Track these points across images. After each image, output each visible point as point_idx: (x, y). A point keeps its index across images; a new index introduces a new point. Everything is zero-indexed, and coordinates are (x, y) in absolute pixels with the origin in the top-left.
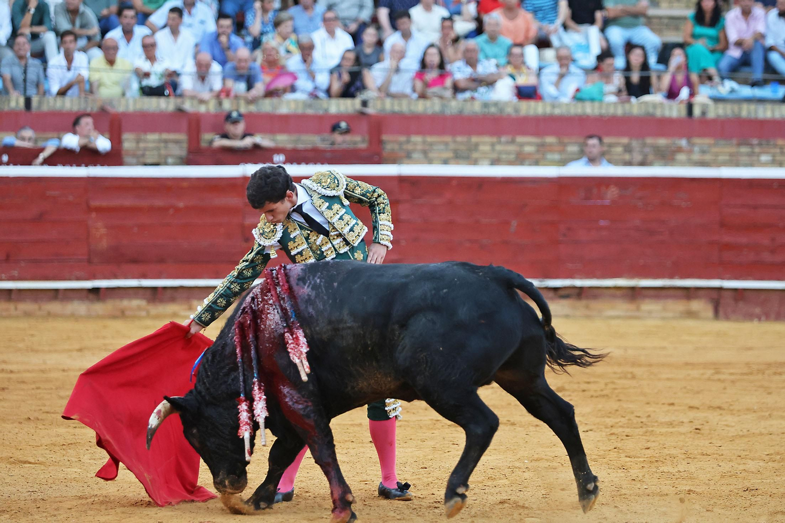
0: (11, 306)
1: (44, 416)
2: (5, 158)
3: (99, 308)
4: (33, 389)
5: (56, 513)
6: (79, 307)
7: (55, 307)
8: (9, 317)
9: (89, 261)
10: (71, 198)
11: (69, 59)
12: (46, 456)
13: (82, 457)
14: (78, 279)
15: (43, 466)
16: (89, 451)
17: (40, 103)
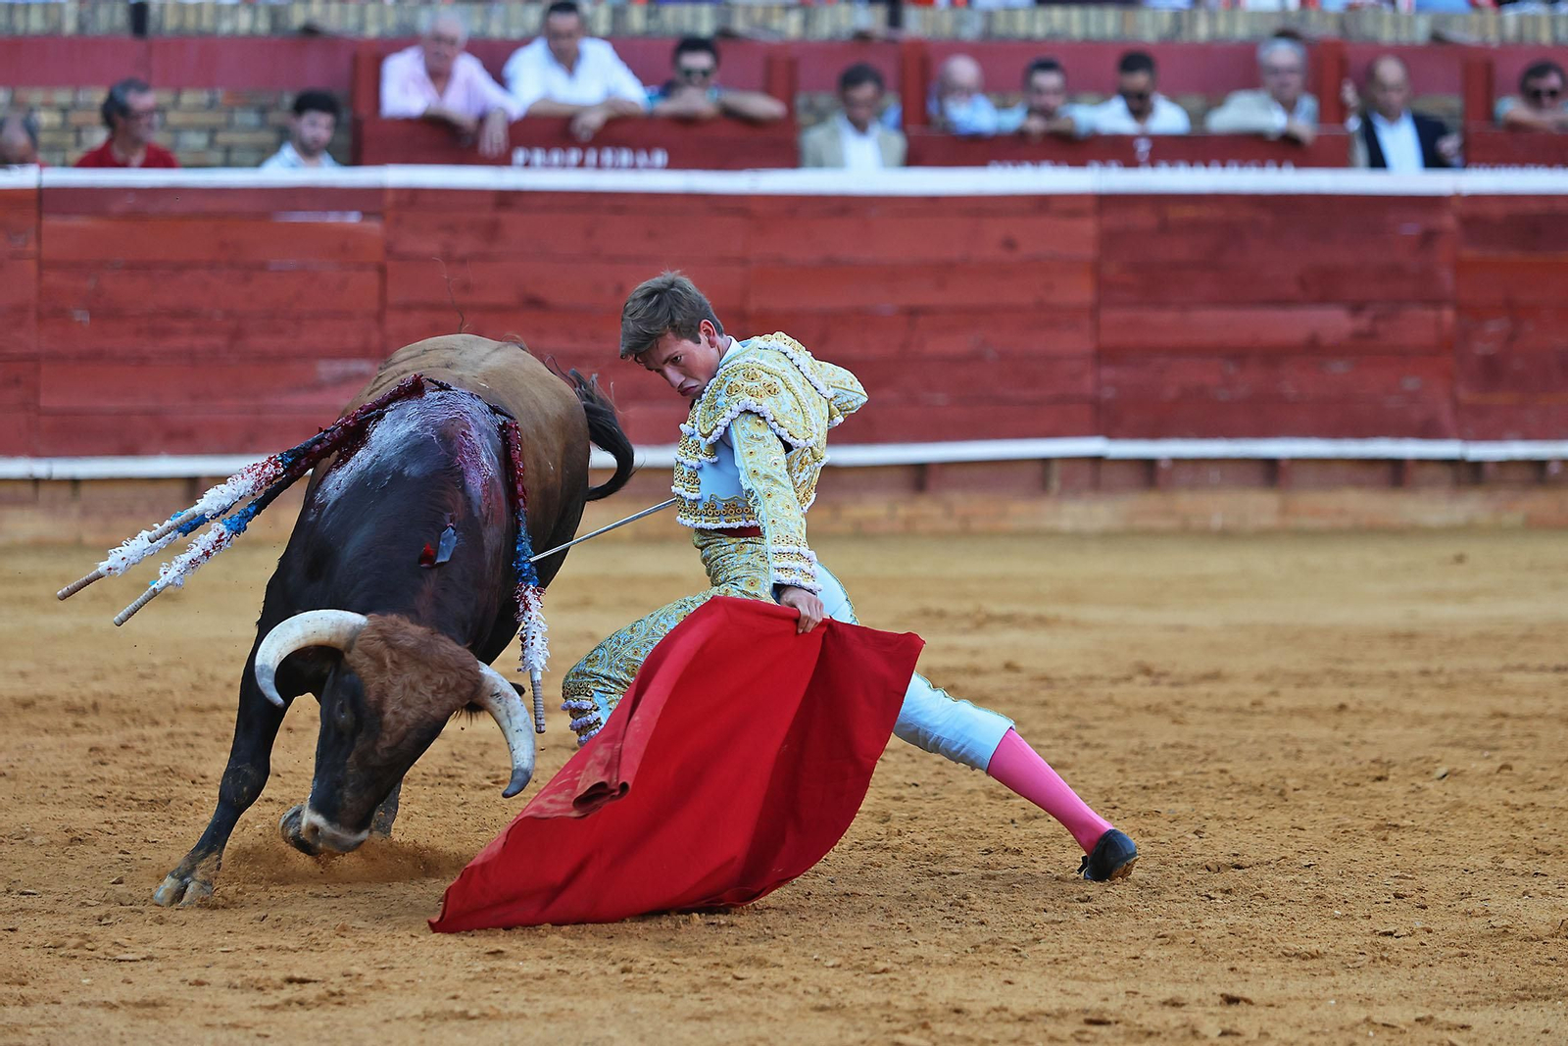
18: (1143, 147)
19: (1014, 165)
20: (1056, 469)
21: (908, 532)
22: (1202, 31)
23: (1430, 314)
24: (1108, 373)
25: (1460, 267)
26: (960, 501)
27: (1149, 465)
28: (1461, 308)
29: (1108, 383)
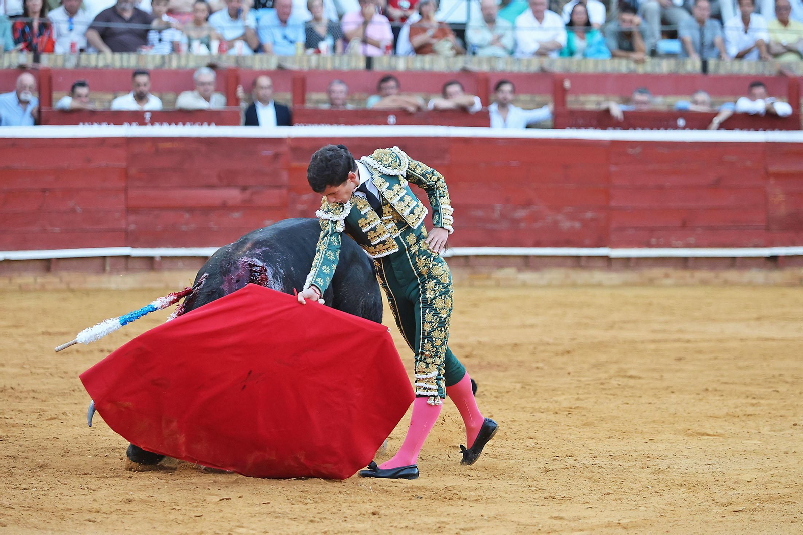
0: (687, 274)
1: (721, 387)
2: (681, 122)
3: (777, 276)
4: (710, 359)
5: (735, 486)
6: (757, 275)
7: (732, 275)
8: (686, 285)
9: (768, 229)
10: (749, 164)
11: (746, 20)
12: (724, 427)
13: (761, 428)
14: (756, 246)
15: (721, 438)
16: (769, 423)
17: (717, 66)
18: (148, 116)
19: (89, 125)
20: (108, 261)
21: (43, 289)
22: (174, 64)
23: (276, 191)
24: (132, 218)
25: (291, 171)
26: (66, 275)
27: (151, 259)
28: (290, 189)
29: (132, 223)
